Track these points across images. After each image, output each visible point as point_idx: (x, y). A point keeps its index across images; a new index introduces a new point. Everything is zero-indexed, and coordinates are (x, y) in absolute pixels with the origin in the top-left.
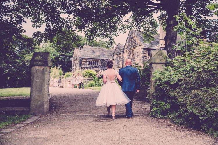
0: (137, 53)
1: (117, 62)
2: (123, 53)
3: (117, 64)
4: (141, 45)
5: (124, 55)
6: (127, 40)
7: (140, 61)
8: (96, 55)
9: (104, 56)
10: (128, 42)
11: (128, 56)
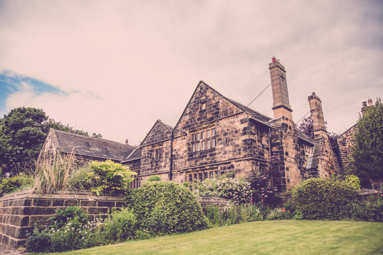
0: (225, 134)
1: (151, 163)
2: (172, 140)
3: (152, 166)
4: (236, 114)
5: (174, 145)
6: (188, 109)
7: (240, 154)
8: (92, 150)
9: (109, 154)
10: (190, 113)
11: (189, 144)
